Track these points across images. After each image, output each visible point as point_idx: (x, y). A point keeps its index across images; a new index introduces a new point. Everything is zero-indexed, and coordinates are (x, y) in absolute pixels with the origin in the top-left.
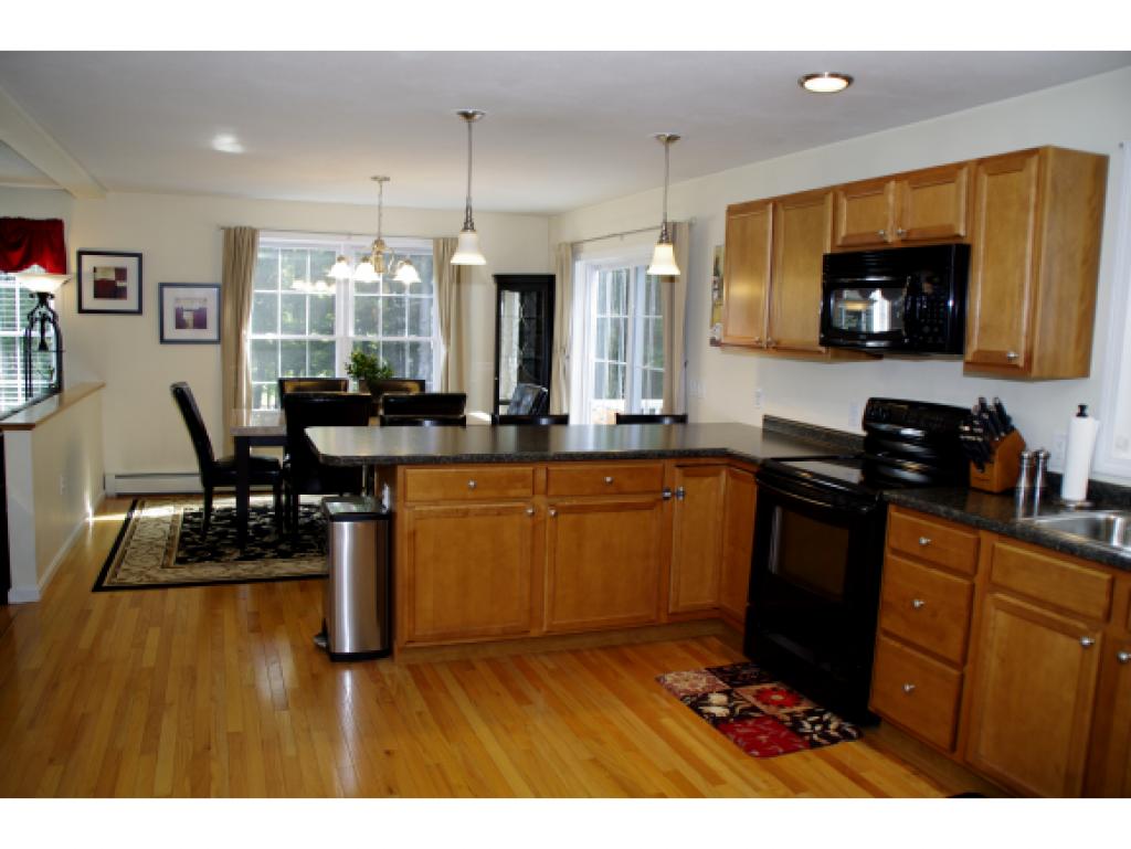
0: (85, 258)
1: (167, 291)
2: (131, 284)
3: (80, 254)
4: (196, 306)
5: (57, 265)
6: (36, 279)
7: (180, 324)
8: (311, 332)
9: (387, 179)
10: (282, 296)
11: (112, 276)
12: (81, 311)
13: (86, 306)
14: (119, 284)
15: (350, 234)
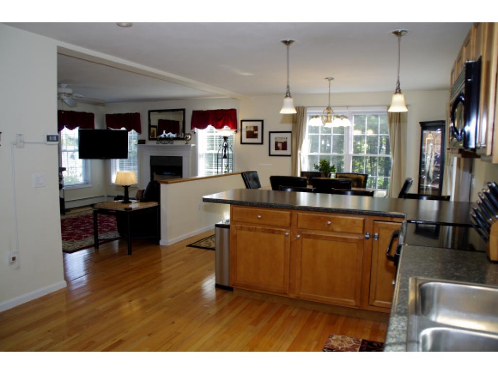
0: (244, 123)
1: (272, 134)
2: (259, 132)
3: (242, 121)
4: (283, 141)
5: (234, 126)
6: (226, 131)
7: (277, 148)
8: (333, 152)
9: (333, 79)
10: (321, 136)
11: (252, 129)
12: (242, 143)
13: (243, 141)
14: (255, 132)
15: (348, 107)
